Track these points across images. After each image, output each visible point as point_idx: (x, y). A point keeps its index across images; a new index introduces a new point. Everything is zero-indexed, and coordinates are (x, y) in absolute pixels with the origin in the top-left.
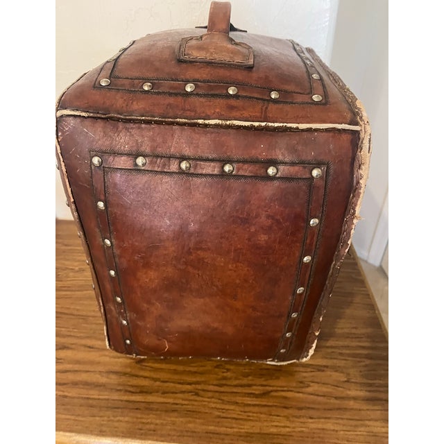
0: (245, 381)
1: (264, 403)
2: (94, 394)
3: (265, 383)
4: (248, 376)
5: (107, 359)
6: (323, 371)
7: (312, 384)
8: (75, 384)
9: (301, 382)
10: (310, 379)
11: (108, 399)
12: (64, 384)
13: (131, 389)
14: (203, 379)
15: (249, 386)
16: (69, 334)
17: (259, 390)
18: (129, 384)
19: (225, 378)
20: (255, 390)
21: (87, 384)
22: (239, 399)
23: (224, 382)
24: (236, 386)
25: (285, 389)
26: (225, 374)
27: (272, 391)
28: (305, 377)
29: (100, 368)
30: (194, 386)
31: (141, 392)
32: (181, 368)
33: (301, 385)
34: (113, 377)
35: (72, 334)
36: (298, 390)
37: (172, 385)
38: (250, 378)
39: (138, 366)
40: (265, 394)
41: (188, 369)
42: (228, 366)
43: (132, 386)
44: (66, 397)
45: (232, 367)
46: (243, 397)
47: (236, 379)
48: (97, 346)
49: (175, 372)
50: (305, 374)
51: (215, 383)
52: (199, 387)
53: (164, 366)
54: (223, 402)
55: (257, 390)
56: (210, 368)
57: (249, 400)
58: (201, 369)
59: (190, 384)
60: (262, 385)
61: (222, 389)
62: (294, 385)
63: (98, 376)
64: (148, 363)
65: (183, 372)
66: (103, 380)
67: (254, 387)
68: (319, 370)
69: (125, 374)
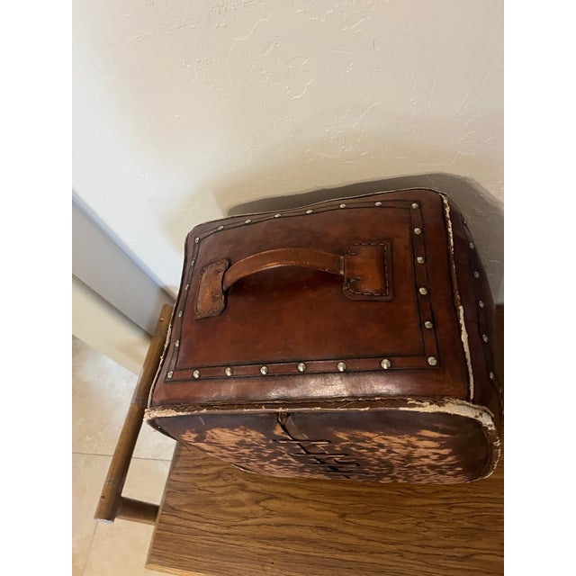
0: (447, 542)
1: (467, 567)
2: (310, 550)
3: (466, 545)
4: (449, 536)
5: (312, 512)
8: (292, 539)
11: (323, 557)
12: (283, 539)
13: (341, 547)
14: (406, 539)
15: (452, 547)
17: (461, 552)
18: (338, 541)
19: (426, 538)
20: (457, 552)
21: (302, 540)
22: (441, 562)
23: (426, 543)
24: (438, 547)
25: (488, 552)
26: (427, 534)
27: (474, 554)
29: (309, 523)
30: (397, 546)
31: (350, 551)
32: (382, 525)
34: (322, 533)
37: (378, 544)
38: (452, 538)
39: (341, 520)
40: (467, 557)
41: (390, 526)
42: (428, 524)
43: (342, 544)
44: (287, 553)
45: (432, 525)
46: (446, 560)
47: (438, 539)
49: (377, 529)
51: (417, 543)
52: (402, 547)
54: (427, 564)
55: (458, 552)
56: (411, 526)
57: (452, 564)
58: (403, 527)
59: (393, 544)
60: (464, 547)
61: (425, 551)
63: (310, 531)
64: (350, 517)
65: (385, 531)
66: (314, 536)
67: (456, 549)
69: (332, 530)
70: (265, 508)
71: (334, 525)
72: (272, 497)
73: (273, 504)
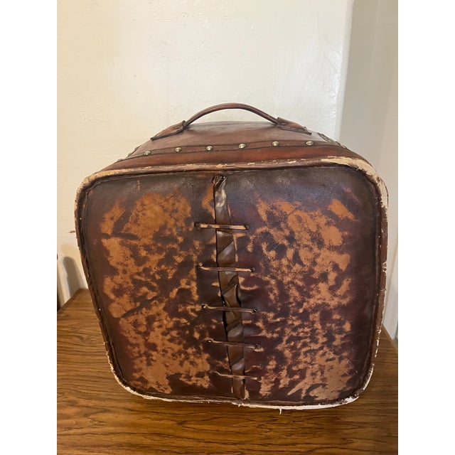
0: (289, 440)
3: (307, 441)
4: (291, 435)
5: (148, 421)
6: (364, 427)
7: (354, 440)
8: (120, 445)
9: (344, 439)
10: (353, 436)
12: (110, 446)
13: (177, 450)
15: (294, 444)
16: (108, 397)
17: (304, 448)
18: (174, 445)
19: (269, 438)
20: (300, 448)
21: (132, 446)
23: (268, 441)
24: (280, 445)
25: (329, 446)
26: (268, 434)
27: (317, 449)
28: (347, 434)
29: (143, 430)
30: (238, 445)
31: (186, 453)
32: (223, 429)
33: (345, 441)
34: (157, 438)
35: (111, 397)
36: (342, 446)
37: (217, 445)
38: (293, 437)
39: (180, 427)
40: (310, 452)
41: (230, 429)
42: (269, 426)
43: (177, 447)
45: (274, 427)
47: (280, 438)
48: (137, 409)
50: (347, 431)
51: (259, 442)
52: (244, 447)
53: (206, 427)
56: (252, 428)
58: (244, 429)
59: (235, 444)
60: (306, 444)
61: (267, 448)
62: (338, 441)
63: (142, 438)
64: (189, 424)
65: (226, 433)
66: (147, 441)
67: (298, 446)
68: (360, 427)
69: (168, 435)
70: (94, 420)
71: (171, 431)
72: (105, 411)
73: (104, 417)
